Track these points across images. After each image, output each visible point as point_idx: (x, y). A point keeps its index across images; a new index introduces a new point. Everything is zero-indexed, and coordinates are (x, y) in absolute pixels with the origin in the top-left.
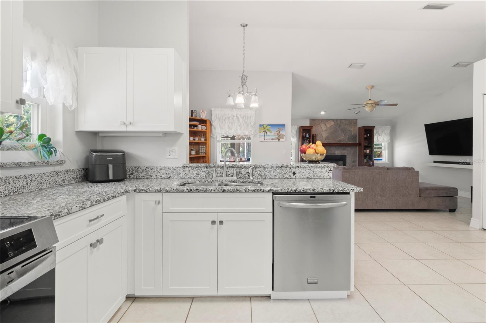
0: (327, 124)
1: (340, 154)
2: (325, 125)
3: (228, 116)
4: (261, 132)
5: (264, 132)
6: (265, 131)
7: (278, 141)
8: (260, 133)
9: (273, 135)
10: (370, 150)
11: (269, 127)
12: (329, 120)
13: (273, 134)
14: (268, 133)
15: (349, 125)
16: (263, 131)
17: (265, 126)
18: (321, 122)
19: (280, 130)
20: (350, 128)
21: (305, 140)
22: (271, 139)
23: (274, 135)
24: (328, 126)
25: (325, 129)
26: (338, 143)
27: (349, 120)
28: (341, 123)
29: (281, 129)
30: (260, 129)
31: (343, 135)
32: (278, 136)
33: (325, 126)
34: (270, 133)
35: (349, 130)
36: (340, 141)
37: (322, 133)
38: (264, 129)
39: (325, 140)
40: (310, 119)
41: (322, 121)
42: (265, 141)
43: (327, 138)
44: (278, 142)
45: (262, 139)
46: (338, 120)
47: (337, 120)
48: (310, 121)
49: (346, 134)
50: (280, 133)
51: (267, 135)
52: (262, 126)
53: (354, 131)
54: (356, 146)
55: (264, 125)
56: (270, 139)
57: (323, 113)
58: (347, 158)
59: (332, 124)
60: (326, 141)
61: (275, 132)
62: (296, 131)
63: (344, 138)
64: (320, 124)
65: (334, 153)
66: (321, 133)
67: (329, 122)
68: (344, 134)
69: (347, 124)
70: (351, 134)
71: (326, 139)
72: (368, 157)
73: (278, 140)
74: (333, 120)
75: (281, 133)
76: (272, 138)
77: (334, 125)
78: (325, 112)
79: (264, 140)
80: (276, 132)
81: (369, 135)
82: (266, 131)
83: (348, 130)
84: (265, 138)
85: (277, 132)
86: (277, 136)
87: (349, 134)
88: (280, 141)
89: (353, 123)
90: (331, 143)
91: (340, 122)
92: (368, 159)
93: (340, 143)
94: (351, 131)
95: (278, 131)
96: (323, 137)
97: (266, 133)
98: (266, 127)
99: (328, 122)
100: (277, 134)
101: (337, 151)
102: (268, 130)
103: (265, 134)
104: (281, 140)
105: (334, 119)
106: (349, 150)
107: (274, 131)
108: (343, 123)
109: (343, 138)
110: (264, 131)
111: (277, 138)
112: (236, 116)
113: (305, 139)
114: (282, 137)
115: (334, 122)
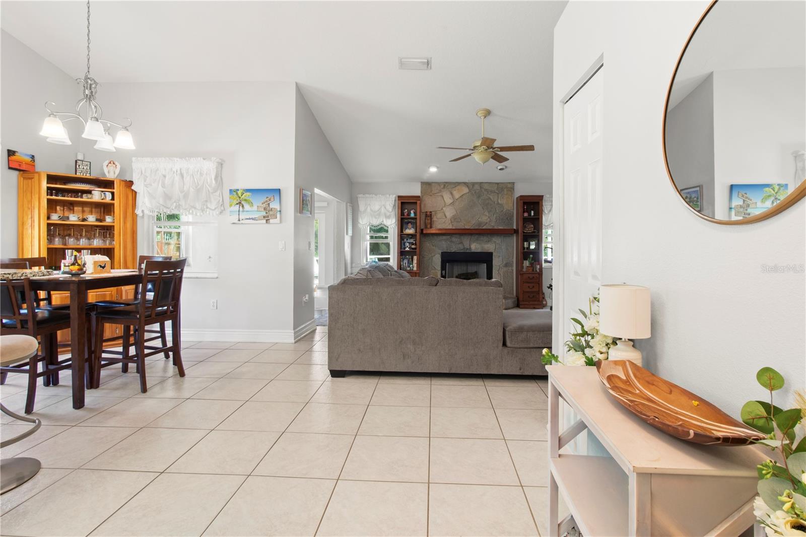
0: (455, 193)
1: (479, 251)
2: (452, 194)
3: (164, 173)
4: (233, 205)
5: (237, 204)
6: (240, 203)
7: (267, 222)
8: (231, 206)
9: (255, 211)
10: (536, 241)
11: (248, 194)
12: (459, 184)
13: (255, 208)
14: (247, 207)
15: (498, 194)
16: (235, 202)
17: (239, 193)
18: (444, 188)
19: (270, 200)
20: (501, 200)
21: (409, 222)
22: (252, 219)
23: (258, 211)
24: (457, 196)
25: (451, 201)
26: (477, 228)
27: (498, 184)
28: (483, 190)
29: (272, 200)
30: (230, 198)
31: (487, 213)
32: (266, 213)
33: (451, 196)
34: (250, 206)
35: (498, 204)
36: (480, 224)
37: (444, 209)
38: (238, 198)
39: (450, 222)
40: (421, 182)
41: (445, 185)
42: (241, 222)
43: (455, 219)
44: (267, 225)
45: (235, 218)
46: (477, 183)
47: (474, 184)
48: (422, 187)
49: (491, 211)
50: (269, 206)
51: (243, 211)
52: (235, 193)
53: (509, 205)
54: (512, 234)
55: (238, 190)
56: (250, 219)
57: (433, 170)
58: (494, 257)
59: (465, 192)
60: (453, 225)
61: (260, 204)
62: (392, 206)
63: (489, 219)
64: (440, 191)
65: (469, 248)
66: (442, 209)
67: (459, 187)
68: (489, 212)
69: (495, 192)
70: (502, 211)
71: (453, 220)
72: (531, 256)
73: (267, 220)
74: (465, 184)
75: (271, 206)
76: (253, 217)
77: (468, 192)
78: (438, 168)
79: (239, 220)
80: (262, 204)
81: (534, 214)
82: (243, 202)
83: (496, 203)
84: (241, 217)
85: (264, 205)
86: (264, 213)
87: (497, 211)
88: (269, 223)
89: (505, 190)
90: (463, 228)
91: (481, 187)
92: (532, 260)
93: (481, 228)
94: (501, 205)
95: (266, 201)
96: (446, 217)
97: (243, 206)
98: (242, 195)
99: (457, 188)
100: (265, 209)
101: (475, 244)
102: (245, 200)
103: (241, 208)
104: (271, 221)
105: (467, 183)
106: (497, 242)
107: (258, 201)
108: (486, 190)
109: (486, 219)
110: (238, 202)
111: (264, 217)
112: (179, 172)
113: (410, 220)
114: (274, 215)
115: (469, 189)
